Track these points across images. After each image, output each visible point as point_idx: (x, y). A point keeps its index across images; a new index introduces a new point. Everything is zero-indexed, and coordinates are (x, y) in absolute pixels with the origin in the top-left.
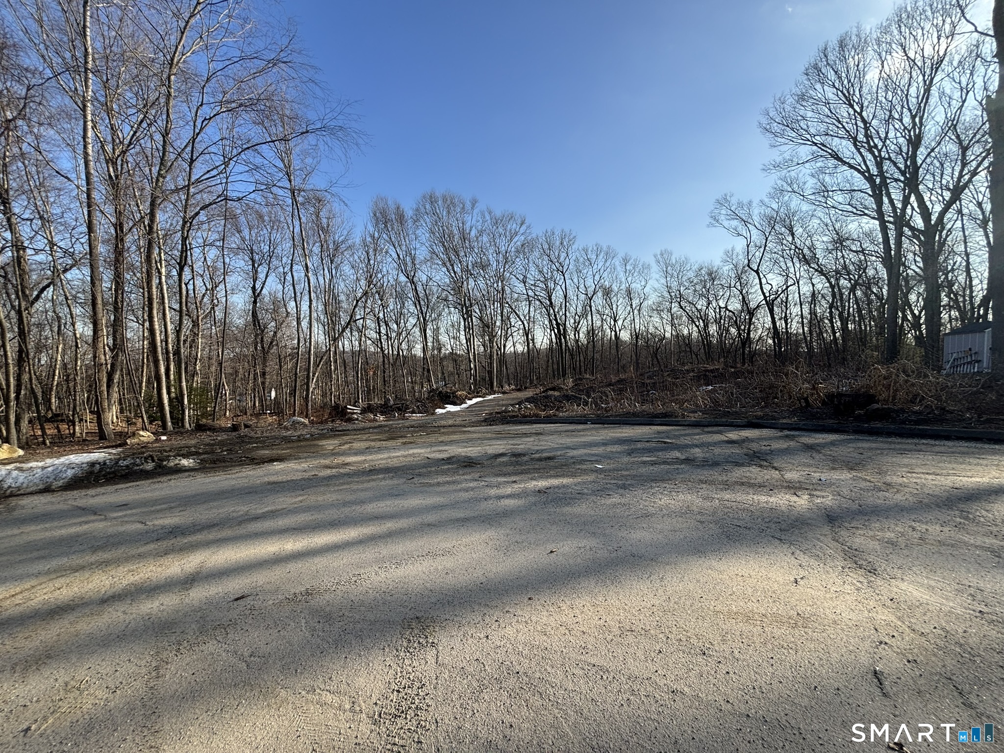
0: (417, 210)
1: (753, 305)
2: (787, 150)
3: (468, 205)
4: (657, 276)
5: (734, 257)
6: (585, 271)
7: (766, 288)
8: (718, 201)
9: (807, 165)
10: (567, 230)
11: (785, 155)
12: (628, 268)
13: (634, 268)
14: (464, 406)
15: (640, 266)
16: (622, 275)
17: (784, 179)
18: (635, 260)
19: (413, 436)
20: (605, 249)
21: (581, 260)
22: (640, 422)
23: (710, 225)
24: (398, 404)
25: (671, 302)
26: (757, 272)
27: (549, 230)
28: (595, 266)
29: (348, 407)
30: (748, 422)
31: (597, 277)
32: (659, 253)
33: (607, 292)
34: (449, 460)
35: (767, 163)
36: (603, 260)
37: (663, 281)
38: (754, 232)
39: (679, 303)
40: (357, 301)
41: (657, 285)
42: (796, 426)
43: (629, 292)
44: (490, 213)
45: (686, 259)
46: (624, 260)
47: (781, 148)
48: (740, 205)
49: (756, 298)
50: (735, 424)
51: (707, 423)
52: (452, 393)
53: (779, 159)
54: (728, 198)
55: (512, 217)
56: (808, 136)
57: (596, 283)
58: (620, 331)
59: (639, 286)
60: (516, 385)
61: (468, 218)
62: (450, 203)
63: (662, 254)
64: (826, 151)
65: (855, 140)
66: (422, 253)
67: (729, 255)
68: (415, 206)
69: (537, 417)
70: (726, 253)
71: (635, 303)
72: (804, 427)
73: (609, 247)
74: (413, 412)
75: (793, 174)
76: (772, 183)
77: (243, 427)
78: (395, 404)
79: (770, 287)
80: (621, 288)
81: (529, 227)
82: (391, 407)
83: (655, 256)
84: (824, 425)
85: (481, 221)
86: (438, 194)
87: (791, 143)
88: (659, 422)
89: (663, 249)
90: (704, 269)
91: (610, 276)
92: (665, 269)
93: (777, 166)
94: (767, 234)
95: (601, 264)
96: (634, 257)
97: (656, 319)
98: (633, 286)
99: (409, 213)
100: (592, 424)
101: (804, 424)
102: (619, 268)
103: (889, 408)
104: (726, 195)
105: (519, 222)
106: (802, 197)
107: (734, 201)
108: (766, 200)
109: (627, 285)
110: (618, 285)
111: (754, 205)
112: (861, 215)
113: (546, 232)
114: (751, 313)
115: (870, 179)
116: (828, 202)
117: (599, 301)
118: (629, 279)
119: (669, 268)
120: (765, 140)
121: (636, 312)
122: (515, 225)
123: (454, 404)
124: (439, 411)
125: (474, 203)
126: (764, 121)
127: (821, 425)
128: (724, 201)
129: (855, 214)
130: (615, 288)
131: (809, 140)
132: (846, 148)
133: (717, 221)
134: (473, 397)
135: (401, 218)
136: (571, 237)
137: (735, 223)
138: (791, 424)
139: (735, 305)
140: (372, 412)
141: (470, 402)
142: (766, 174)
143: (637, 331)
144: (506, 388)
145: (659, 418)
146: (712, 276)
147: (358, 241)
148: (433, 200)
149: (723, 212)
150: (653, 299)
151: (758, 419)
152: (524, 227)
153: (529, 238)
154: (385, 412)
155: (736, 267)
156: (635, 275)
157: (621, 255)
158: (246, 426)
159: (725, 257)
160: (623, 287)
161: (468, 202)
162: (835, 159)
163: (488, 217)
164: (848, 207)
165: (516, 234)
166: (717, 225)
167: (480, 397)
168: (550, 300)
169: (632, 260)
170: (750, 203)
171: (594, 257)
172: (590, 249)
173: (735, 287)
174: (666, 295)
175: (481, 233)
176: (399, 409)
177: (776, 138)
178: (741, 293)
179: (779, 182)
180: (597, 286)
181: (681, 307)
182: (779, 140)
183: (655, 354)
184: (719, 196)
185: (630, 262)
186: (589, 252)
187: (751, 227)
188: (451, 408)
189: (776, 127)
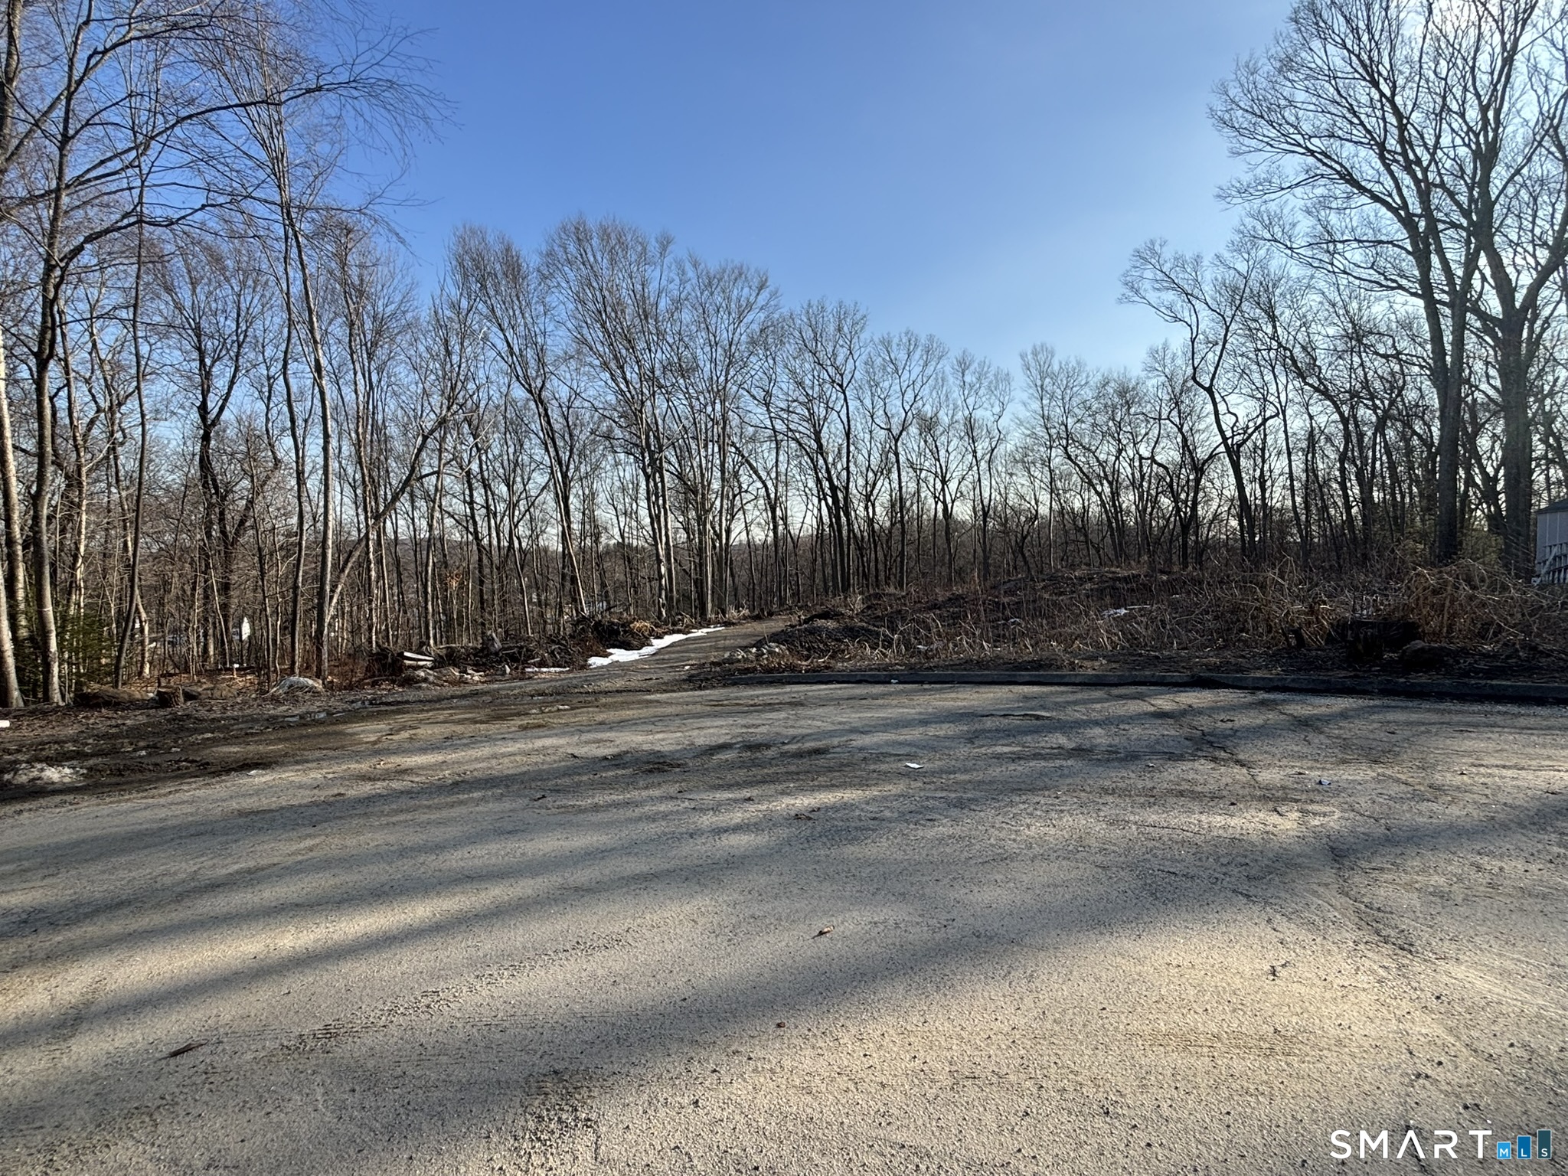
0: (550, 254)
1: (1201, 453)
2: (1262, 161)
3: (653, 248)
4: (1025, 396)
5: (1168, 361)
6: (886, 384)
7: (1227, 421)
8: (1138, 254)
9: (1298, 191)
10: (849, 303)
11: (1258, 171)
12: (968, 379)
13: (979, 379)
14: (646, 650)
15: (991, 376)
16: (956, 394)
17: (1257, 216)
18: (982, 364)
19: (543, 712)
20: (923, 340)
21: (879, 361)
22: (990, 679)
23: (1123, 299)
24: (510, 648)
25: (1051, 447)
26: (1209, 390)
27: (814, 303)
28: (906, 375)
29: (407, 654)
30: (1193, 677)
31: (909, 396)
32: (1029, 352)
33: (928, 426)
34: (617, 760)
35: (1225, 185)
36: (921, 362)
37: (1036, 405)
38: (1204, 313)
39: (1066, 449)
40: (425, 438)
41: (1023, 414)
42: (1280, 684)
43: (970, 427)
44: (695, 265)
45: (1078, 363)
46: (960, 363)
47: (1248, 157)
48: (1180, 262)
49: (1208, 441)
50: (1169, 680)
51: (1116, 680)
52: (623, 626)
53: (1246, 178)
54: (1157, 248)
55: (740, 274)
56: (1298, 137)
57: (907, 408)
58: (953, 502)
59: (988, 414)
60: (752, 609)
61: (653, 274)
62: (616, 243)
63: (1035, 354)
64: (1331, 167)
65: (1382, 148)
66: (559, 342)
67: (1158, 356)
68: (544, 249)
69: (793, 671)
70: (1153, 353)
71: (982, 447)
72: (1292, 685)
73: (931, 338)
74: (542, 664)
75: (1273, 207)
76: (1236, 222)
77: (182, 699)
78: (504, 649)
79: (1234, 419)
80: (956, 418)
81: (774, 294)
82: (496, 654)
83: (1023, 356)
84: (1329, 682)
85: (677, 281)
86: (592, 224)
87: (1269, 148)
88: (1027, 679)
89: (1039, 343)
90: (1112, 384)
91: (934, 394)
92: (1039, 383)
93: (1243, 191)
94: (1228, 320)
95: (916, 370)
96: (978, 358)
97: (1021, 479)
98: (978, 414)
99: (531, 259)
100: (900, 683)
101: (1293, 680)
102: (951, 379)
103: (1442, 649)
104: (1153, 242)
105: (755, 283)
106: (1289, 252)
107: (1167, 254)
108: (1227, 255)
109: (967, 413)
110: (950, 412)
111: (1206, 263)
112: (1393, 289)
113: (809, 306)
114: (1199, 469)
115: (1408, 222)
116: (1336, 262)
117: (912, 442)
118: (971, 401)
119: (1048, 380)
120: (1221, 142)
121: (983, 465)
122: (746, 290)
123: (627, 646)
124: (596, 661)
125: (665, 244)
126: (1220, 106)
127: (1324, 682)
128: (1147, 255)
129: (1382, 286)
130: (945, 420)
131: (1299, 145)
132: (1366, 163)
133: (1137, 292)
134: (666, 633)
135: (514, 270)
136: (858, 316)
137: (1170, 296)
138: (1270, 679)
139: (1169, 454)
140: (455, 665)
141: (658, 644)
142: (1223, 204)
143: (986, 502)
144: (732, 613)
145: (1027, 669)
146: (1127, 396)
147: (425, 315)
148: (581, 236)
149: (1148, 274)
150: (1015, 440)
151: (1210, 670)
152: (765, 295)
153: (776, 316)
154: (484, 664)
155: (1170, 380)
156: (981, 393)
157: (954, 354)
158: (189, 696)
159: (1150, 360)
160: (959, 416)
161: (653, 242)
162: (1347, 181)
163: (691, 273)
164: (1372, 272)
165: (750, 306)
166: (1136, 299)
167: (679, 632)
168: (818, 440)
169: (975, 365)
170: (1197, 260)
171: (903, 356)
172: (895, 341)
173: (1168, 419)
174: (1041, 432)
175: (678, 304)
176: (513, 659)
177: (1241, 139)
178: (1180, 430)
179: (1249, 221)
180: (909, 414)
181: (1069, 457)
182: (1247, 141)
183: (1020, 548)
184: (1140, 244)
185: (972, 368)
186: (894, 346)
187: (1198, 304)
188: (620, 655)
189: (1241, 118)
